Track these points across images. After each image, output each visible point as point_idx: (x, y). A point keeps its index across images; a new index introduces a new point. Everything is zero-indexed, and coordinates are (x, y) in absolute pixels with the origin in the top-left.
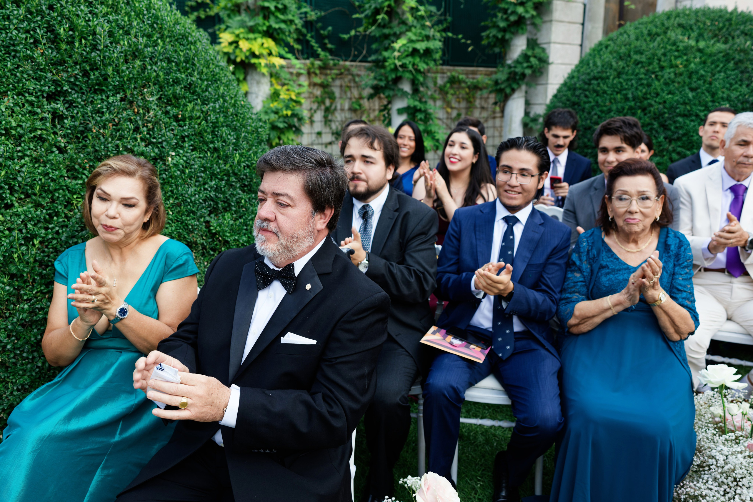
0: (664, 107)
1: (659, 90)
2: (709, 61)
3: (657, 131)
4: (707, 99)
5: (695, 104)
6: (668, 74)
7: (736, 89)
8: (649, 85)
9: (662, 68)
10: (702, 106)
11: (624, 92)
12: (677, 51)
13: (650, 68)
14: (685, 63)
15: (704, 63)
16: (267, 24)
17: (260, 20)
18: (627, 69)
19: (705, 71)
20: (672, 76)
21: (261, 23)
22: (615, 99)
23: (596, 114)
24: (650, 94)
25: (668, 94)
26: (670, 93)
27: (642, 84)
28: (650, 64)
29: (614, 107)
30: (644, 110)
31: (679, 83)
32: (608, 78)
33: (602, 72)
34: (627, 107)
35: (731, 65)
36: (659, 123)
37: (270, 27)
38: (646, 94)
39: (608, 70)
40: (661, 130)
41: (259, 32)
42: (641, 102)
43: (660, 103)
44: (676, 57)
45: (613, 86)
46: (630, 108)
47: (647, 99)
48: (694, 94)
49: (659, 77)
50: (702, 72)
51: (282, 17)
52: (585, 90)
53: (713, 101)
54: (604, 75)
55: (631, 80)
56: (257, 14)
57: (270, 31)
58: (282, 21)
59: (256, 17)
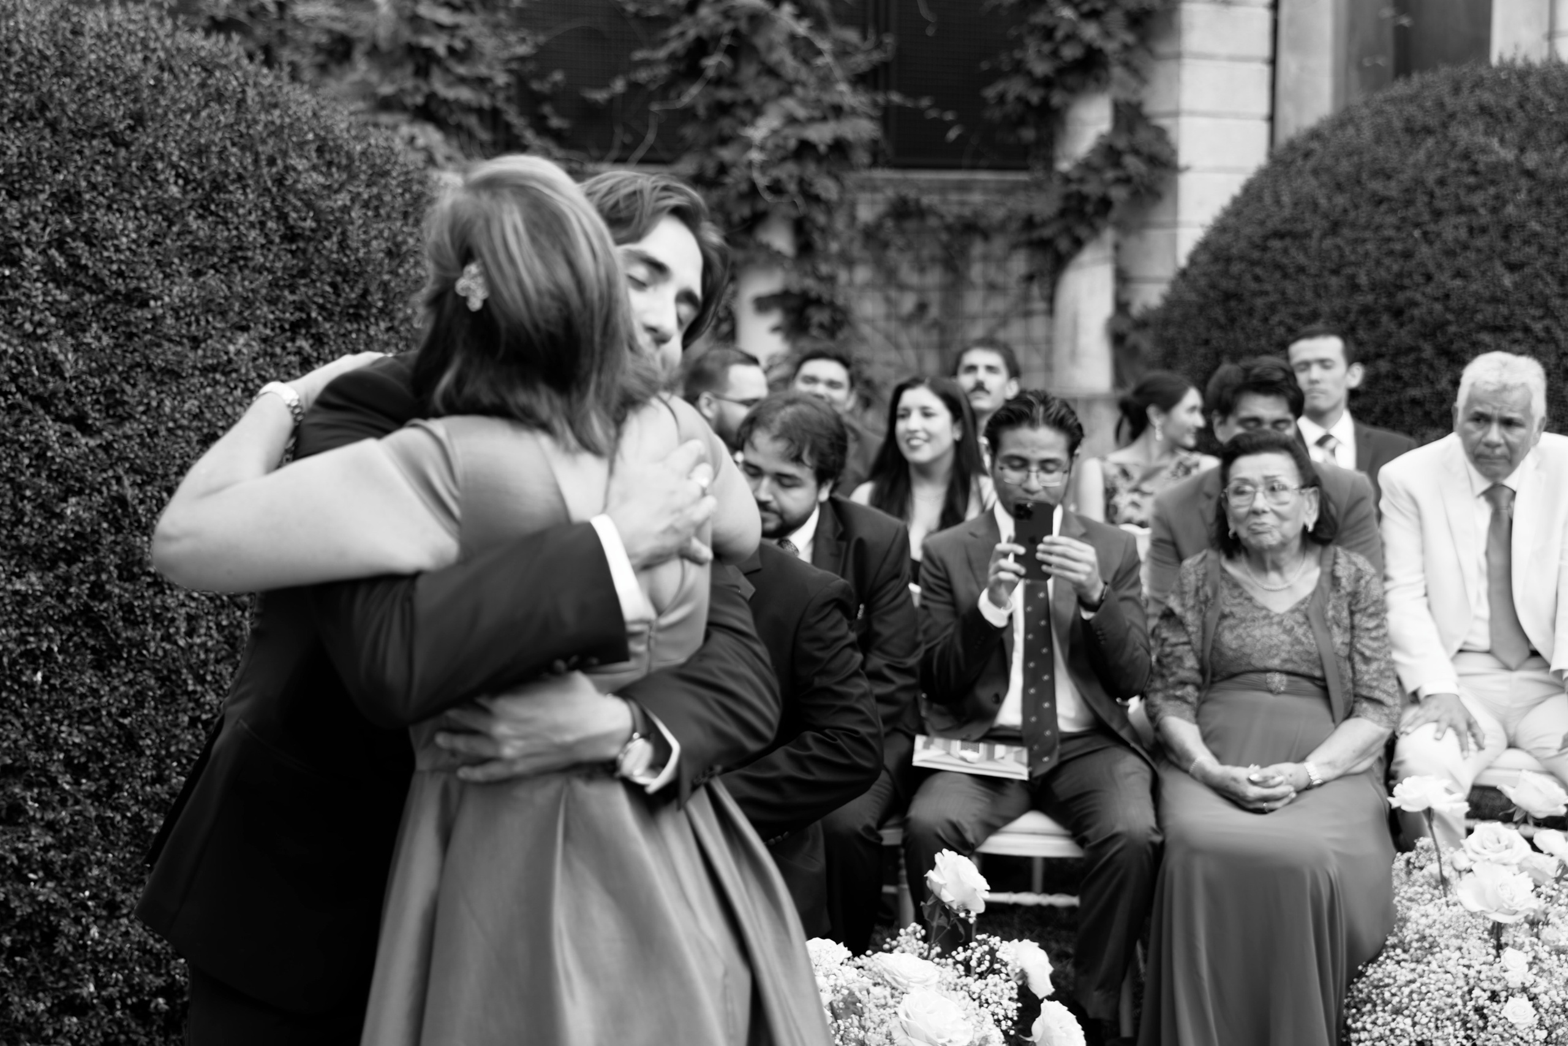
0: (1447, 309)
1: (1431, 267)
2: (1551, 199)
4: (1548, 291)
5: (1520, 303)
6: (1452, 229)
8: (1407, 255)
9: (1438, 214)
11: (1349, 271)
12: (1474, 173)
13: (1410, 213)
14: (1490, 203)
15: (1540, 203)
16: (425, 88)
17: (407, 77)
18: (1352, 214)
19: (1544, 225)
20: (1463, 234)
21: (409, 87)
22: (1326, 287)
24: (1410, 275)
25: (1454, 277)
26: (1459, 274)
27: (1391, 253)
28: (1409, 203)
30: (1397, 314)
31: (1479, 251)
32: (1308, 234)
33: (1294, 219)
34: (1355, 308)
37: (432, 96)
39: (1307, 215)
41: (404, 108)
42: (1389, 296)
43: (1436, 299)
44: (1471, 189)
45: (1322, 256)
47: (1402, 288)
48: (1517, 277)
49: (1432, 237)
50: (1535, 226)
51: (462, 70)
52: (1253, 263)
54: (1298, 227)
55: (1364, 241)
56: (398, 64)
57: (433, 106)
58: (462, 80)
59: (398, 74)
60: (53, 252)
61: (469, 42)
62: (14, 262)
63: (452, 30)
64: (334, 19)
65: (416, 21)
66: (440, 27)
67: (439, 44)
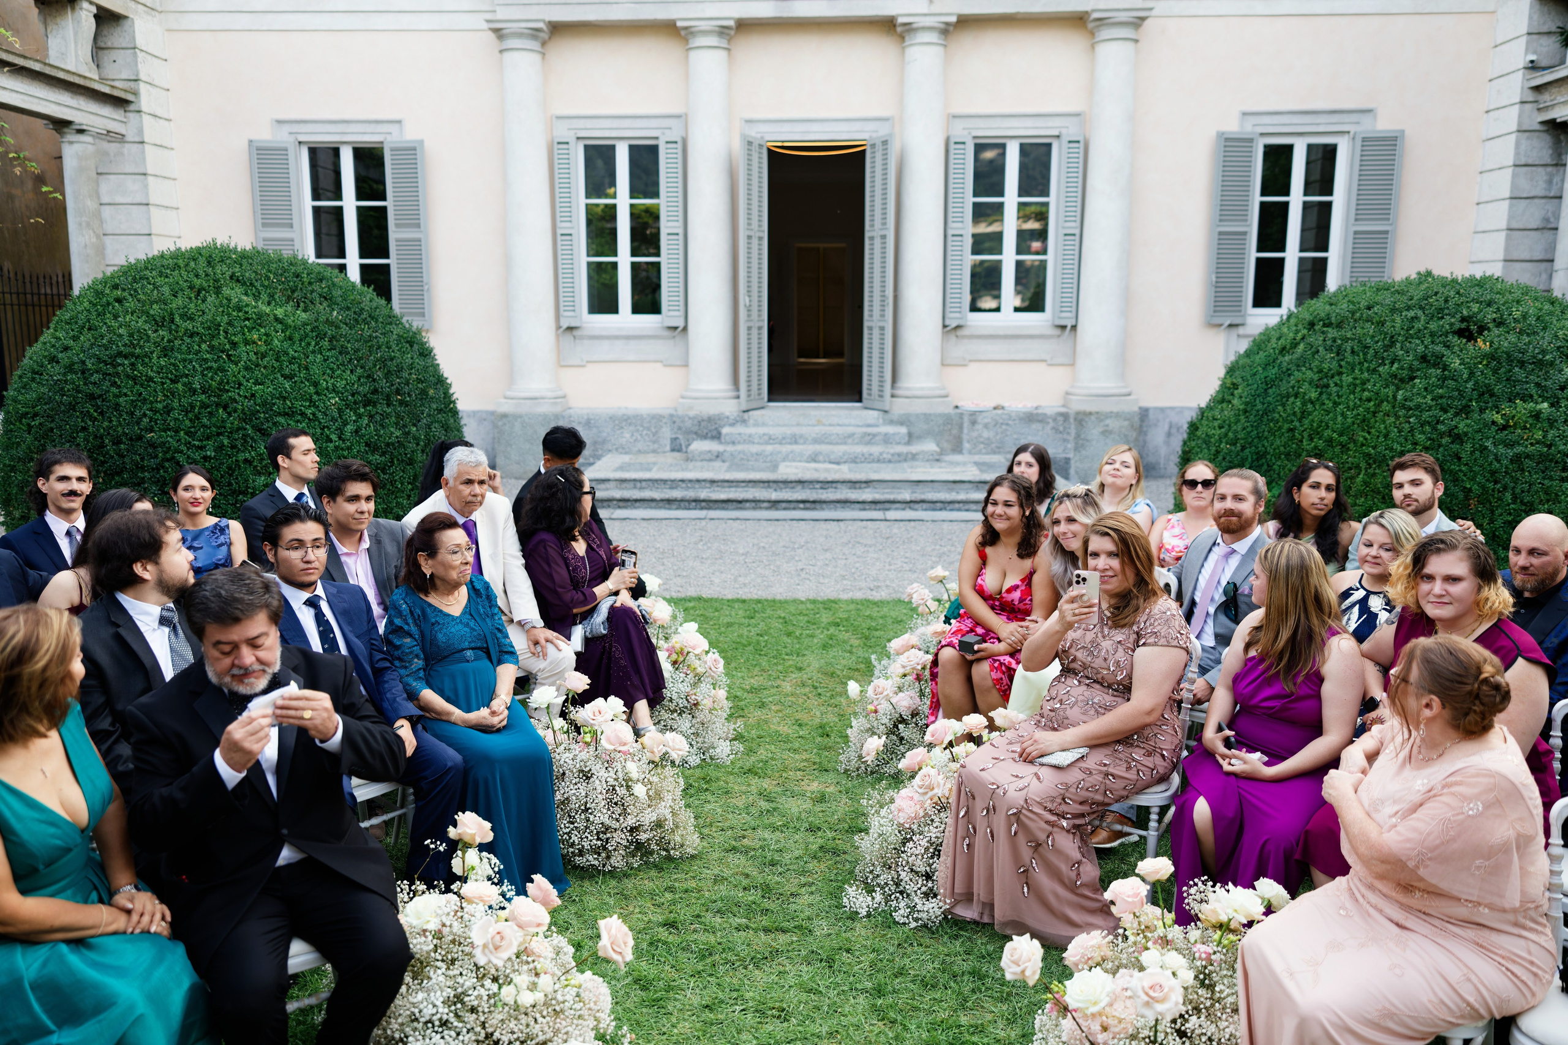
0: (255, 404)
1: (240, 378)
2: (297, 336)
3: (252, 438)
6: (246, 353)
7: (340, 377)
8: (222, 370)
9: (234, 345)
10: (305, 400)
11: (185, 380)
12: (248, 319)
13: (215, 343)
14: (264, 338)
15: (290, 338)
18: (176, 342)
19: (295, 351)
20: (253, 356)
22: (172, 391)
23: (145, 415)
24: (228, 383)
25: (255, 384)
26: (257, 382)
27: (210, 369)
28: (213, 337)
29: (176, 404)
30: (225, 408)
31: (265, 367)
32: (147, 356)
33: (133, 345)
35: (325, 343)
36: (253, 427)
38: (221, 383)
39: (142, 343)
40: (257, 436)
42: (219, 396)
43: (247, 398)
44: (250, 330)
45: (162, 370)
46: (204, 406)
47: (225, 391)
48: (291, 383)
49: (234, 359)
50: (292, 352)
52: (109, 374)
53: (317, 393)
54: (138, 351)
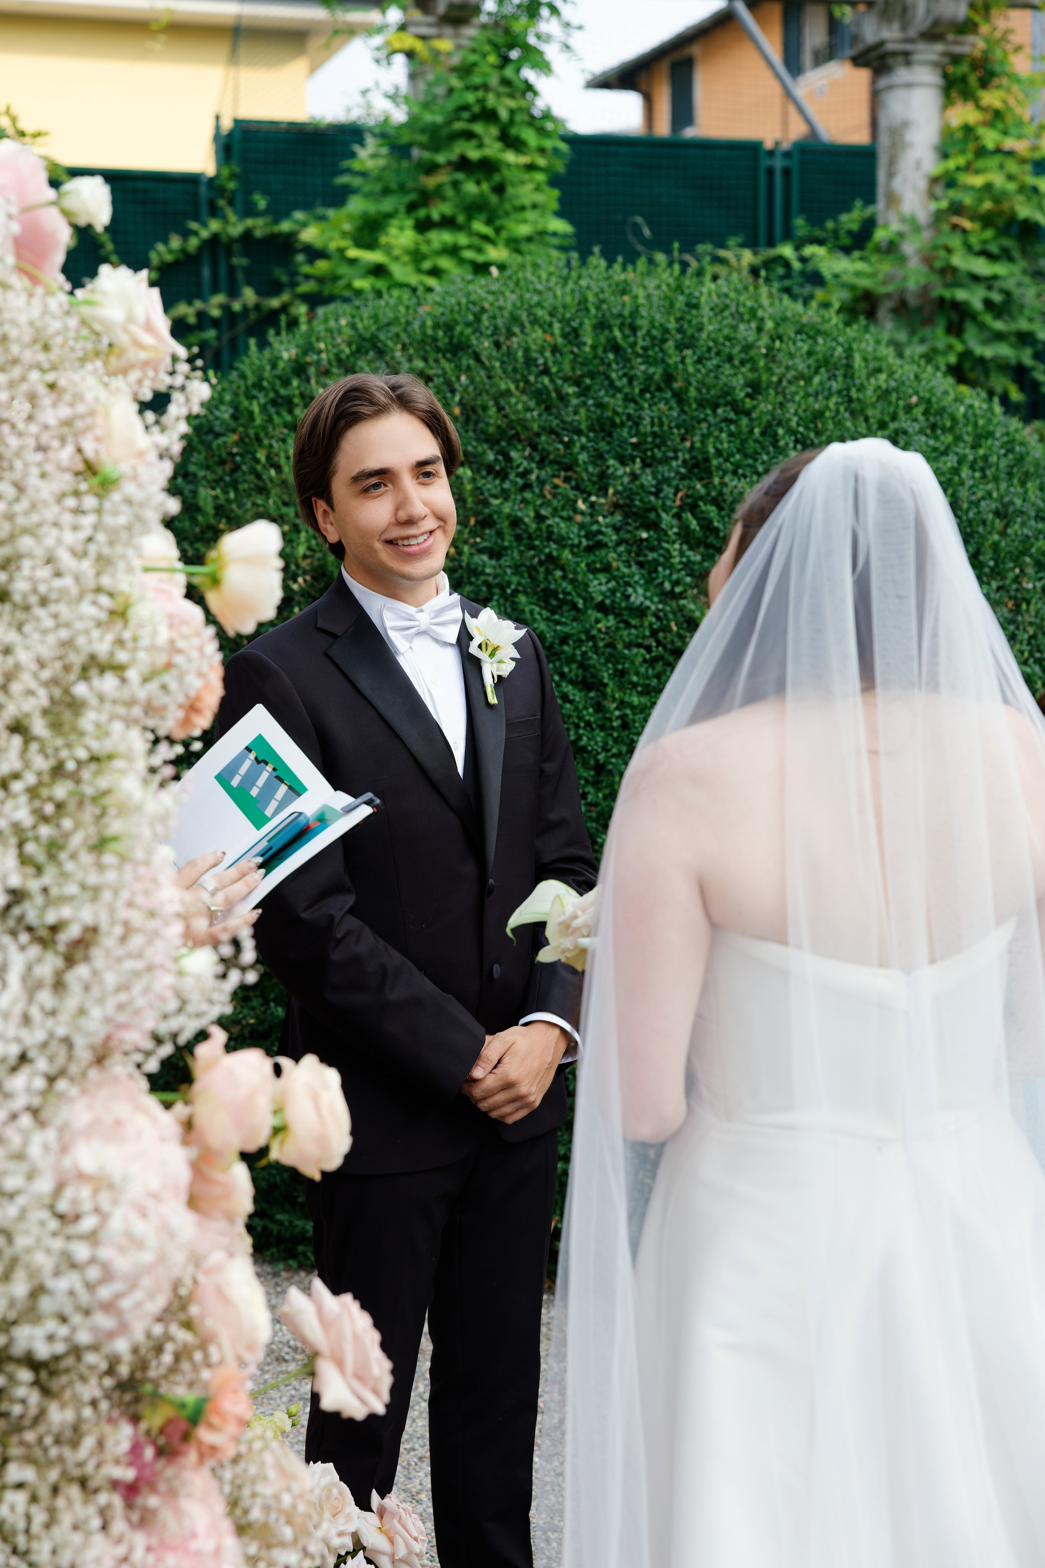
16: (959, 347)
17: (939, 336)
21: (941, 345)
37: (966, 354)
51: (999, 325)
56: (929, 321)
57: (967, 365)
58: (999, 337)
59: (926, 332)
60: (687, 516)
61: (1007, 294)
62: (654, 526)
63: (989, 281)
64: (858, 274)
65: (949, 274)
66: (976, 278)
67: (973, 297)
